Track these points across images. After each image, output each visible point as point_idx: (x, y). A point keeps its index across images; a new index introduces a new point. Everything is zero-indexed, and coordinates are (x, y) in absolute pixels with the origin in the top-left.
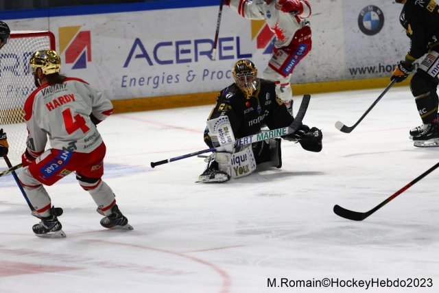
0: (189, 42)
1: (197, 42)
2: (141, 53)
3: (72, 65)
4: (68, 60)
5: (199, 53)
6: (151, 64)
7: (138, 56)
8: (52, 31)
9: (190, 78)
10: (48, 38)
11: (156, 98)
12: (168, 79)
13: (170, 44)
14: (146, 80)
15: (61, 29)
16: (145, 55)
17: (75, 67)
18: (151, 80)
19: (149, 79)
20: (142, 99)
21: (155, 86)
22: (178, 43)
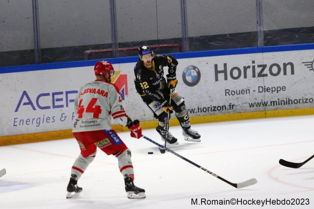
0: (61, 93)
1: (67, 93)
2: (27, 101)
5: (69, 101)
6: (34, 109)
7: (25, 104)
9: (63, 119)
11: (38, 133)
12: (47, 120)
13: (48, 94)
14: (31, 121)
16: (30, 103)
18: (35, 121)
19: (33, 120)
20: (28, 134)
21: (38, 125)
22: (54, 94)
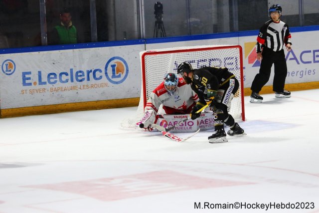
2: (293, 57)
3: (252, 64)
4: (250, 62)
6: (298, 63)
7: (291, 59)
8: (240, 45)
10: (238, 49)
11: (301, 83)
12: (308, 72)
13: (310, 52)
15: (245, 44)
16: (295, 58)
17: (254, 66)
18: (299, 73)
19: (297, 72)
20: (293, 84)
21: (301, 76)
22: (314, 51)
